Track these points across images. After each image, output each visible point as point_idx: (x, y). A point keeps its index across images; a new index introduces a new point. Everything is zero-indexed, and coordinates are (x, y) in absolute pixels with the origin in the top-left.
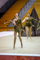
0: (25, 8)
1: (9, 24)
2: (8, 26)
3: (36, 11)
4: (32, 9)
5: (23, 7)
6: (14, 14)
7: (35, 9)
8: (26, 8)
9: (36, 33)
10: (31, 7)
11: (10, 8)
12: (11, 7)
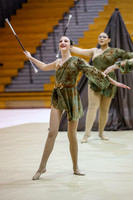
0: (80, 11)
1: (13, 78)
2: (7, 86)
3: (126, 23)
4: (109, 16)
5: (71, 8)
6: (32, 36)
7: (123, 15)
8: (86, 10)
9: (127, 118)
10: (106, 8)
11: (18, 11)
12: (20, 7)
